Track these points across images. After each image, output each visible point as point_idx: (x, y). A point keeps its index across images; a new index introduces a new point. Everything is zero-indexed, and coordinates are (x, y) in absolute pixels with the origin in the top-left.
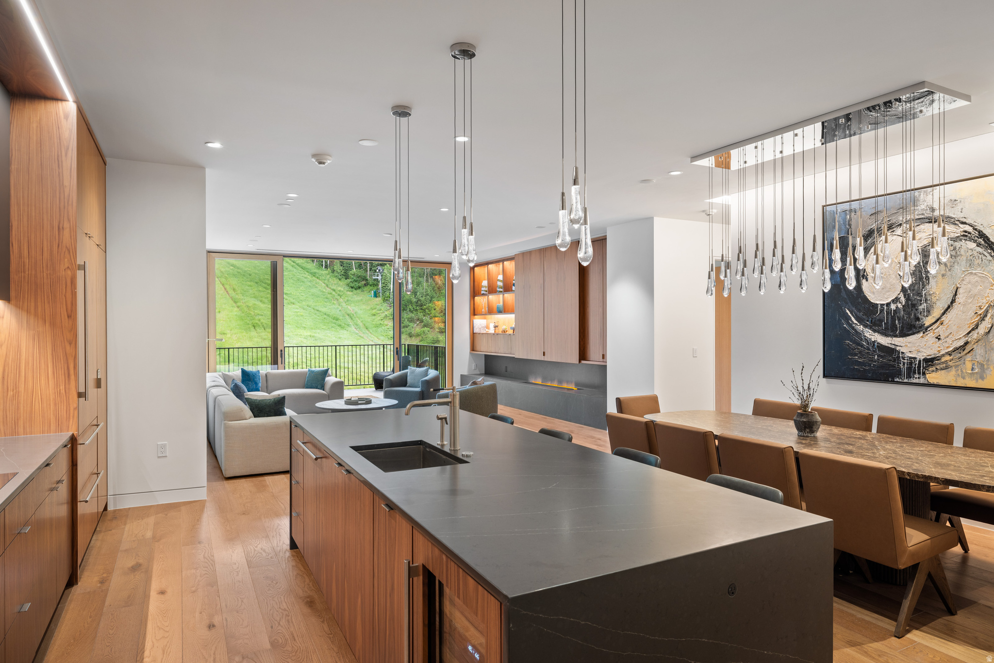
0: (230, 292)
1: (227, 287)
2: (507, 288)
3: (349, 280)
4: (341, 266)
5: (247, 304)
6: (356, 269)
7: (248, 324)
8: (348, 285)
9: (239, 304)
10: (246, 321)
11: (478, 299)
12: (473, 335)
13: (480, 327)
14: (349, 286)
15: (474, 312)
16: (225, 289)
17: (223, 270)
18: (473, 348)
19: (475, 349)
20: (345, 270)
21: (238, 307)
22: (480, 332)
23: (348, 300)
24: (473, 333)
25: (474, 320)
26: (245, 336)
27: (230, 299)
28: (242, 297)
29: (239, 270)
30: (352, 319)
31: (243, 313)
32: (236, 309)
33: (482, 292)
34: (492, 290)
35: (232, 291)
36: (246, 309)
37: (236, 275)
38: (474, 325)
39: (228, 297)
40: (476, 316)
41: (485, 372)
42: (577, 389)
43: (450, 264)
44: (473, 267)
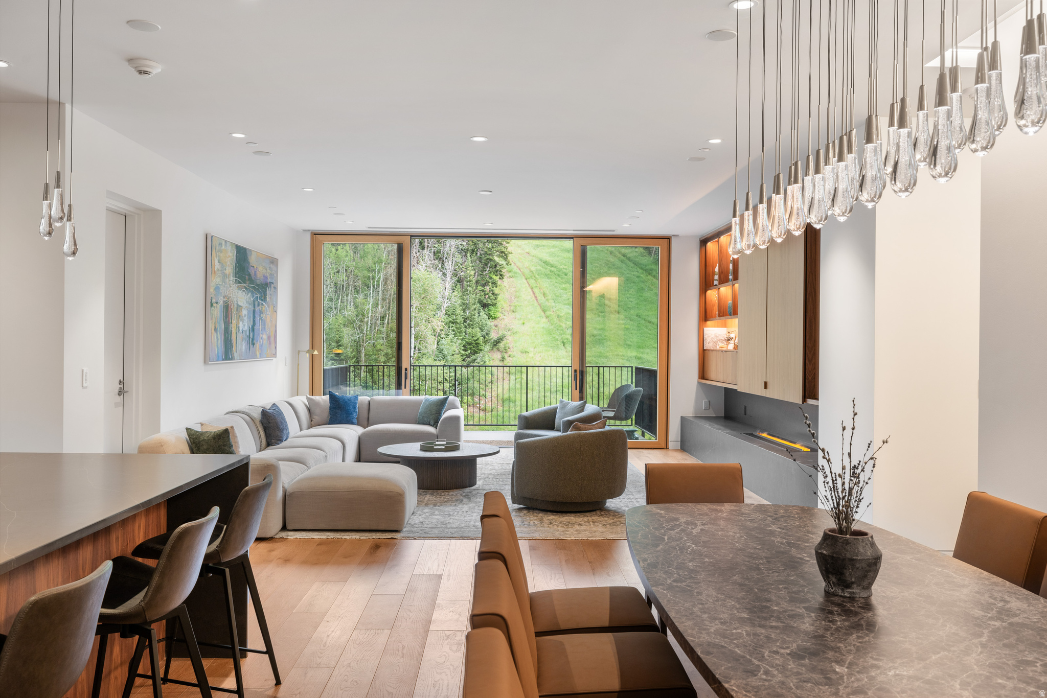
0: (539, 298)
1: (536, 291)
2: (737, 274)
5: (559, 313)
7: (557, 340)
9: (548, 313)
10: (554, 336)
11: (712, 294)
12: (704, 355)
13: (716, 340)
15: (705, 316)
16: (534, 293)
17: (533, 269)
18: (703, 374)
19: (706, 376)
21: (547, 317)
22: (715, 348)
24: (704, 350)
25: (705, 329)
26: (551, 356)
27: (539, 307)
28: (553, 304)
29: (553, 269)
31: (552, 324)
32: (544, 320)
33: (714, 283)
34: (723, 280)
35: (542, 295)
36: (556, 320)
37: (549, 274)
38: (706, 337)
39: (536, 304)
40: (708, 322)
41: (725, 415)
42: (809, 450)
43: (668, 239)
44: (704, 242)
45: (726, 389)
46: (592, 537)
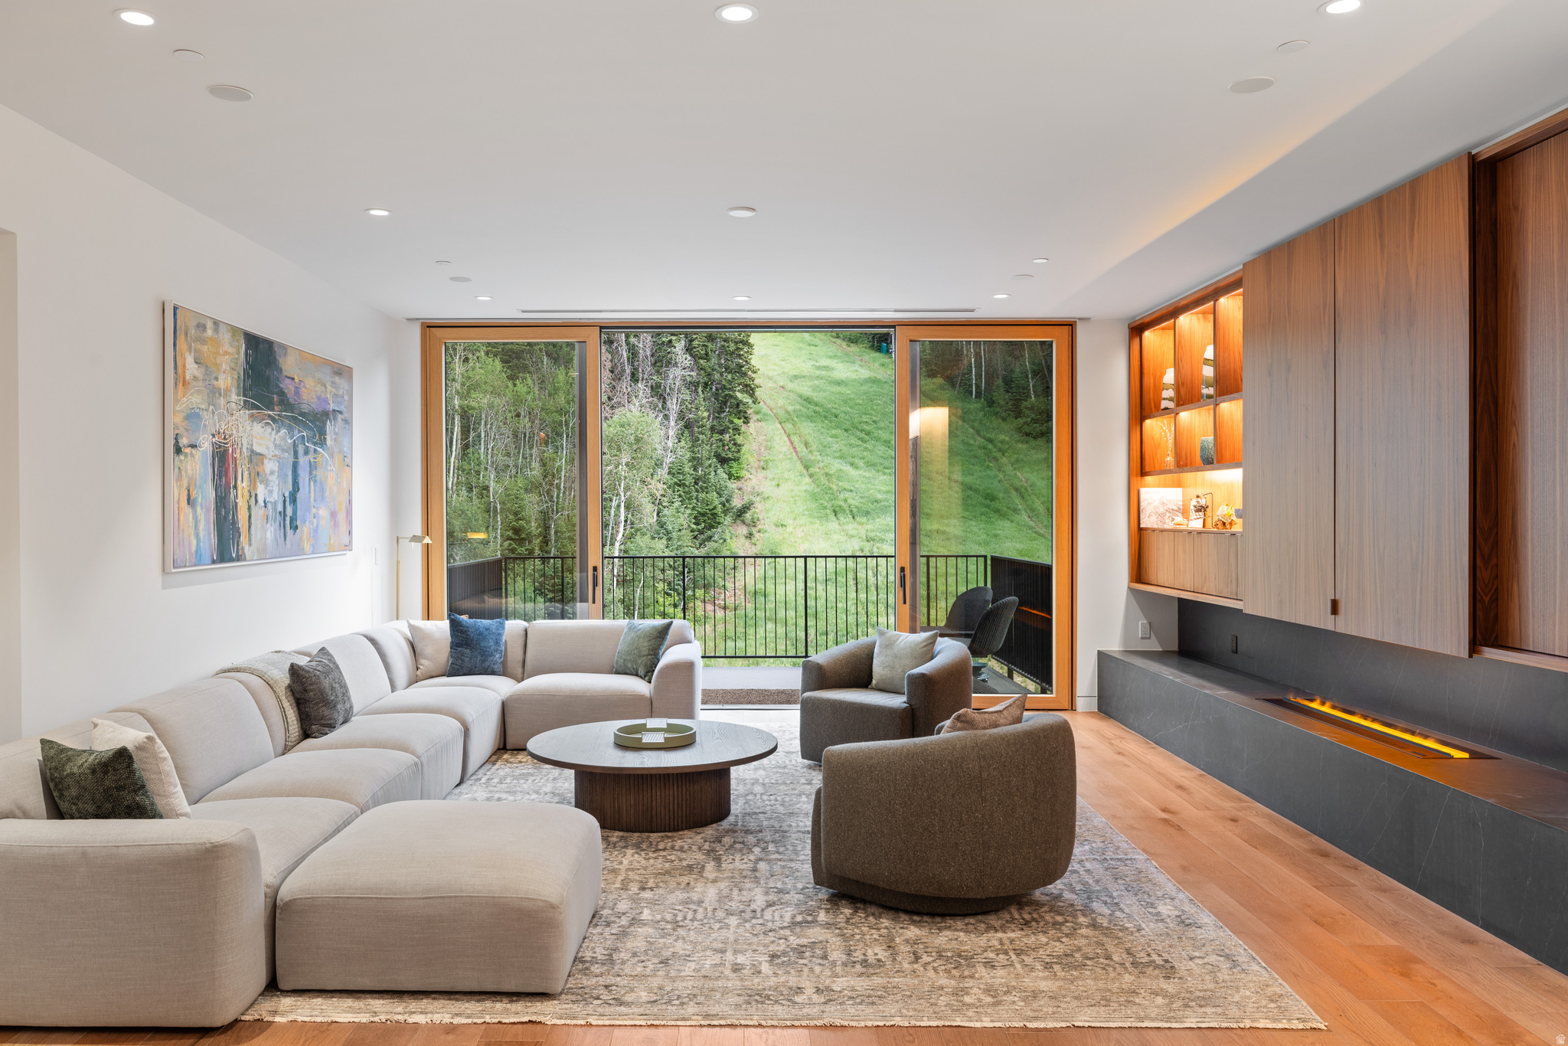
0: (799, 449)
1: (795, 439)
2: (1227, 385)
3: (1021, 421)
4: (1008, 392)
5: (827, 470)
6: (1035, 397)
7: (825, 508)
8: (1019, 430)
9: (812, 470)
10: (822, 502)
11: (1155, 427)
13: (1162, 510)
14: (1020, 432)
15: (1141, 467)
16: (792, 443)
17: (790, 408)
18: (1139, 572)
19: (1143, 577)
20: (1016, 400)
21: (811, 476)
22: (1161, 526)
23: (1017, 461)
24: (1140, 530)
25: (1143, 491)
26: (818, 530)
27: (799, 462)
28: (819, 458)
29: (817, 409)
30: (1023, 498)
31: (818, 486)
32: (807, 480)
33: (1164, 404)
34: (1187, 397)
35: (803, 446)
36: (824, 480)
37: (812, 416)
38: (1143, 504)
39: (795, 457)
40: (1148, 478)
41: (1180, 648)
42: (1466, 755)
43: (1070, 325)
44: (1137, 330)
45: (1181, 601)
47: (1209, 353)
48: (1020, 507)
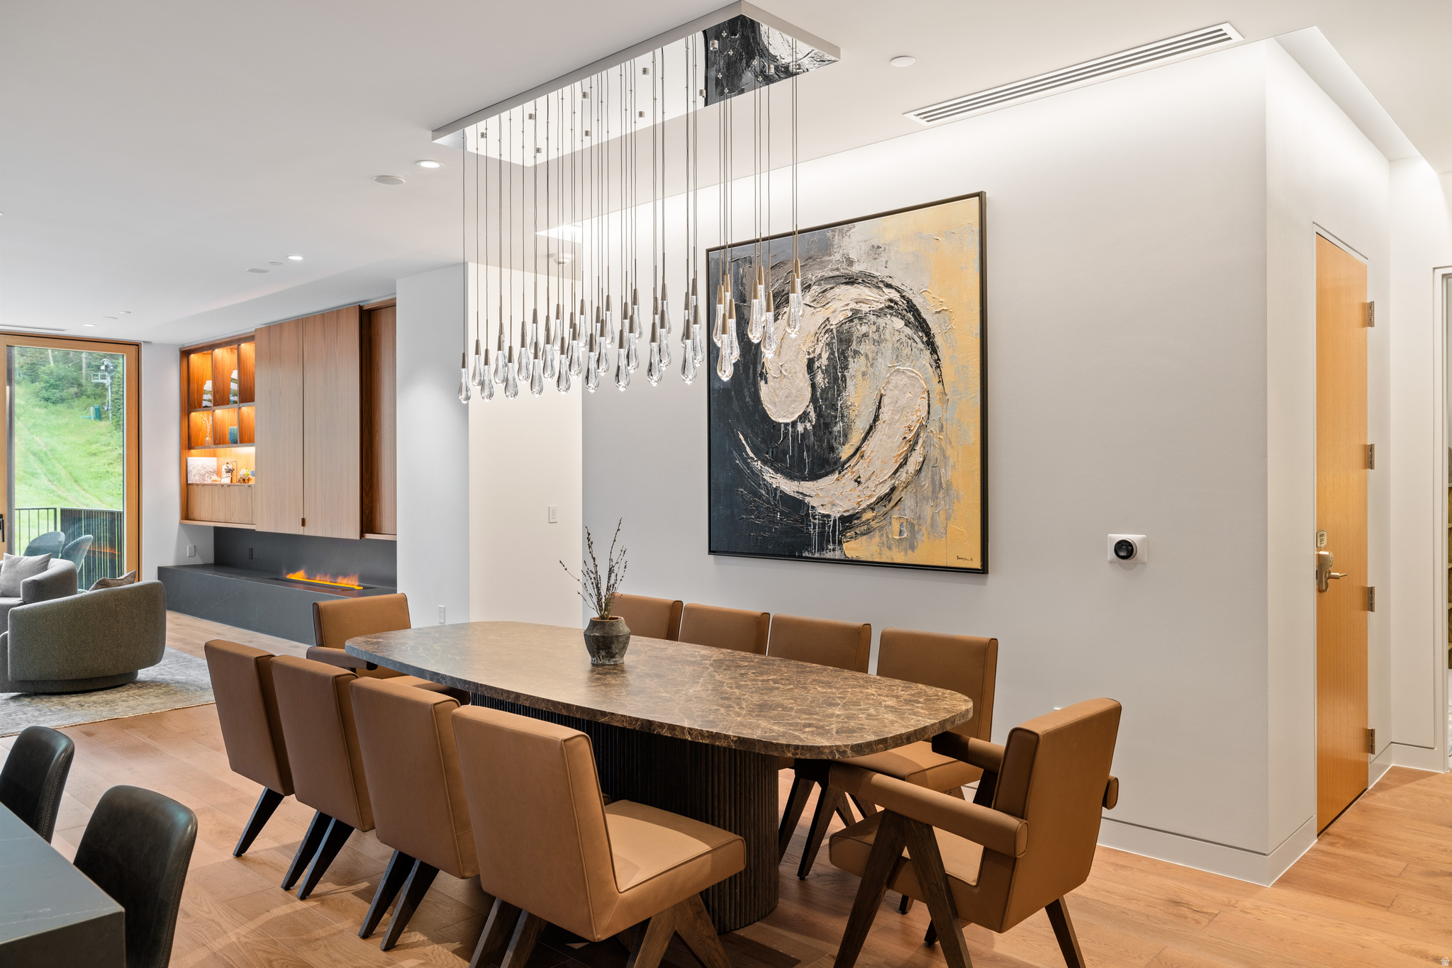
2: (247, 396)
3: (38, 385)
4: (23, 355)
6: (54, 362)
8: (36, 394)
11: (195, 416)
12: (187, 489)
13: (203, 472)
14: (38, 396)
15: (189, 442)
18: (187, 513)
19: (191, 516)
20: (32, 364)
22: (202, 482)
23: (35, 425)
24: (188, 485)
25: (190, 459)
30: (42, 462)
33: (205, 403)
34: (221, 399)
38: (190, 468)
40: (193, 451)
41: (215, 561)
42: (362, 588)
43: (137, 345)
44: (186, 353)
45: (216, 529)
46: (156, 710)
47: (235, 375)
48: (39, 471)
